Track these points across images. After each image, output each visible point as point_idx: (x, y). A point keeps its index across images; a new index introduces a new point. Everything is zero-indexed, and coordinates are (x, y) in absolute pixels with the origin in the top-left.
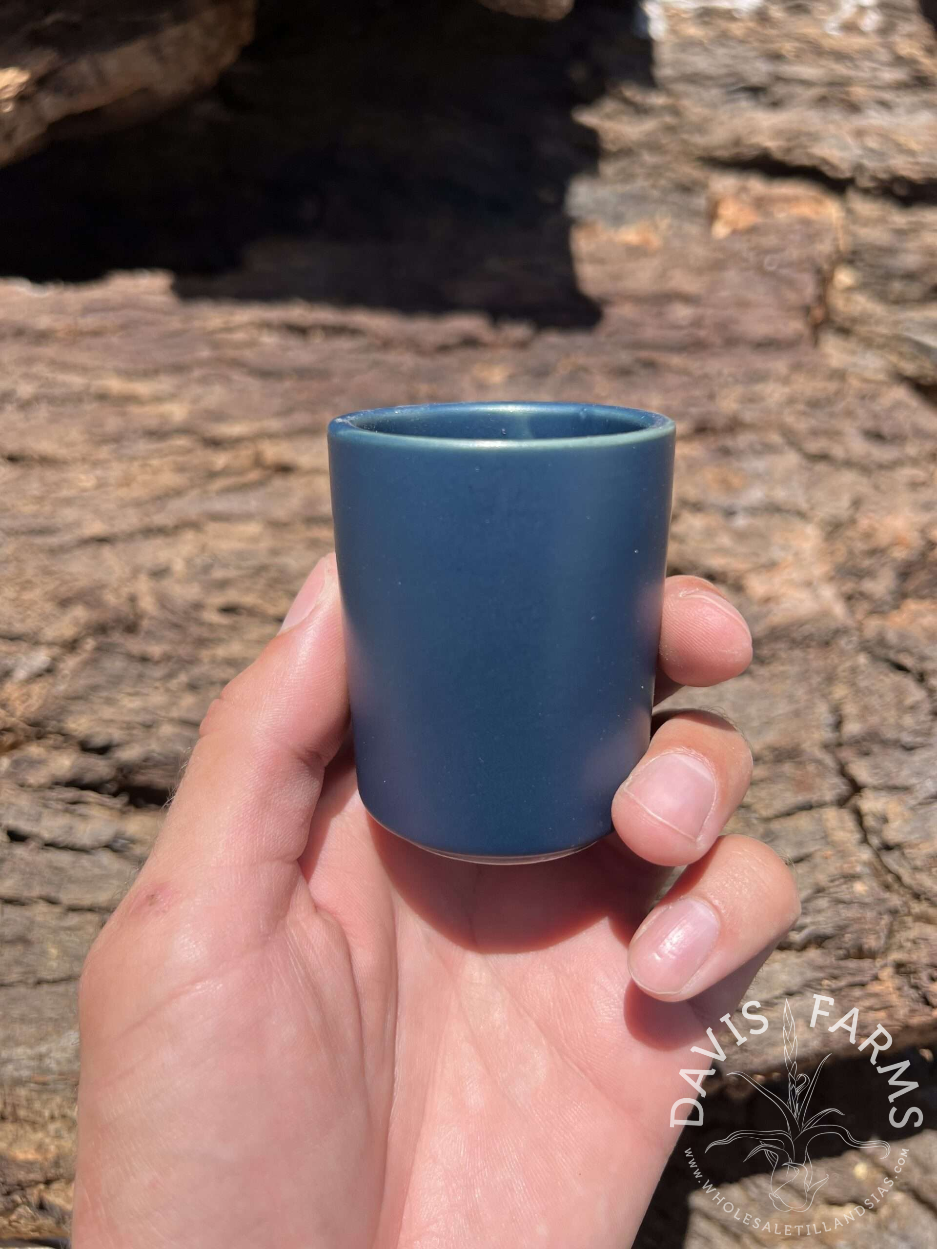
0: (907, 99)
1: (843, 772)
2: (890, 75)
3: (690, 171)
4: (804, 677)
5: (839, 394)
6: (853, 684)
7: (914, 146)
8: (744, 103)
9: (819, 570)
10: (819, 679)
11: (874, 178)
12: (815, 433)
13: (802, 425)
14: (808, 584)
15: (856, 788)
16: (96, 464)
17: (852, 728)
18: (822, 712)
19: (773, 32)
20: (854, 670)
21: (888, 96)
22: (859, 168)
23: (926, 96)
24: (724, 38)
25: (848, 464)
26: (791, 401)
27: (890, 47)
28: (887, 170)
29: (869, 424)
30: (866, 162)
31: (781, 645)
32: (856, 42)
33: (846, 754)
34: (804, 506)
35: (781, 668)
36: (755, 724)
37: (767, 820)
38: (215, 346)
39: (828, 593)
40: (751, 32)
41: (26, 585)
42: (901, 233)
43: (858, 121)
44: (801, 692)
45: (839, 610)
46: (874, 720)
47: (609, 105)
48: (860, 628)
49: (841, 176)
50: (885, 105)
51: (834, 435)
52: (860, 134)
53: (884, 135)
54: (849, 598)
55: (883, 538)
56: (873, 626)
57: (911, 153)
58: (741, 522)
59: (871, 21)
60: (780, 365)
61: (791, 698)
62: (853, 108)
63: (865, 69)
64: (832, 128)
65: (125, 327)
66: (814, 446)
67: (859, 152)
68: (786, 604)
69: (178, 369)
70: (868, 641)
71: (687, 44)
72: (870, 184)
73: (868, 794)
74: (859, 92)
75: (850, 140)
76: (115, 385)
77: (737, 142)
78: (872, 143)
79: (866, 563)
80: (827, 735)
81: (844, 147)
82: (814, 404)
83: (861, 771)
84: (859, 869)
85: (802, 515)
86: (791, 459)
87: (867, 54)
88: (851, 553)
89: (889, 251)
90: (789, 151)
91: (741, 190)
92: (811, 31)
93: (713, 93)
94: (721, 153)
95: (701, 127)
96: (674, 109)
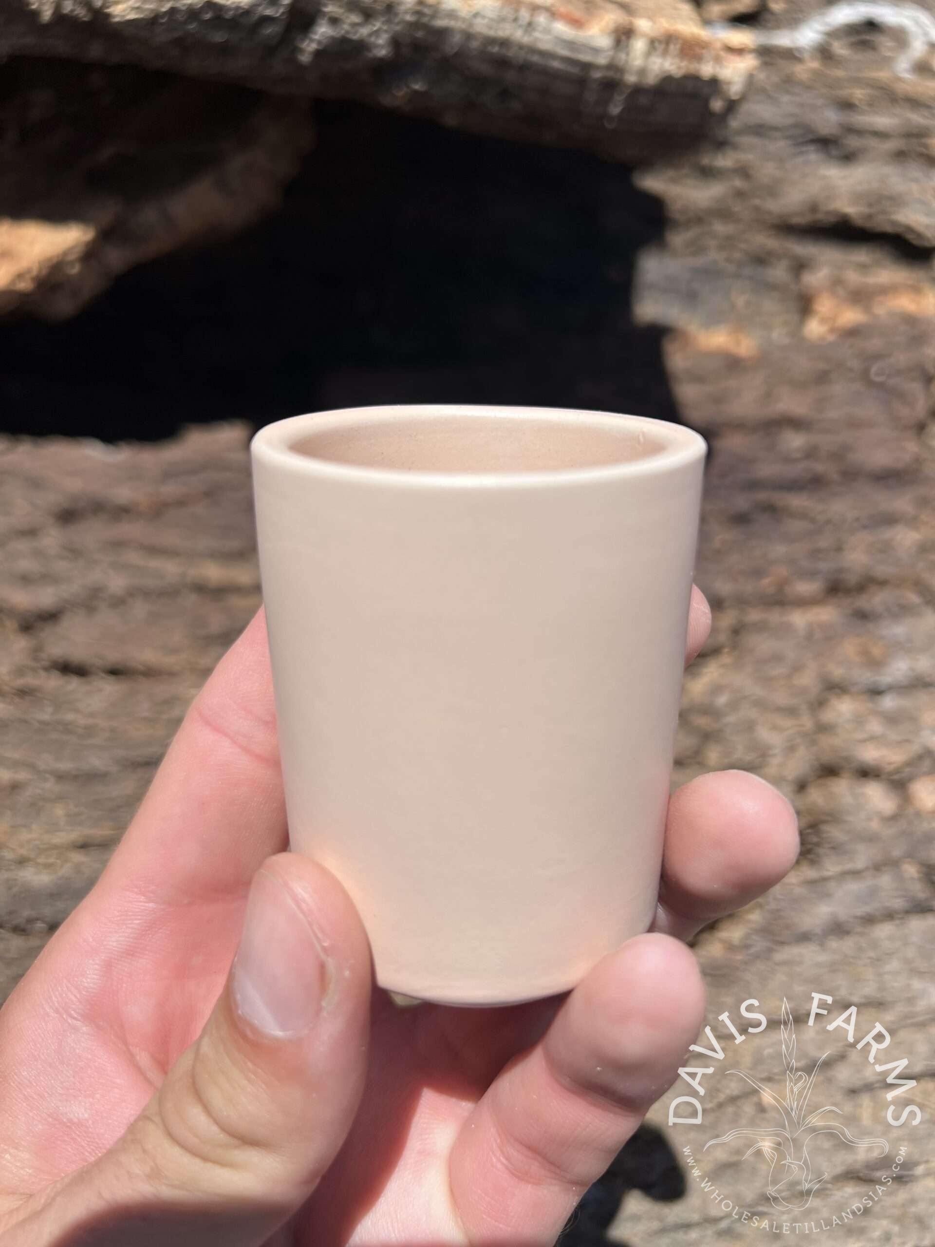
3: (766, 241)
8: (814, 156)
19: (840, 73)
24: (788, 83)
26: (924, 548)
32: (931, 87)
40: (816, 75)
49: (926, 244)
58: (889, 702)
60: (903, 503)
62: (932, 162)
64: (915, 190)
75: (934, 204)
77: (814, 209)
90: (870, 217)
91: (837, 282)
92: (882, 75)
93: (779, 145)
94: (797, 220)
95: (772, 190)
96: (744, 172)
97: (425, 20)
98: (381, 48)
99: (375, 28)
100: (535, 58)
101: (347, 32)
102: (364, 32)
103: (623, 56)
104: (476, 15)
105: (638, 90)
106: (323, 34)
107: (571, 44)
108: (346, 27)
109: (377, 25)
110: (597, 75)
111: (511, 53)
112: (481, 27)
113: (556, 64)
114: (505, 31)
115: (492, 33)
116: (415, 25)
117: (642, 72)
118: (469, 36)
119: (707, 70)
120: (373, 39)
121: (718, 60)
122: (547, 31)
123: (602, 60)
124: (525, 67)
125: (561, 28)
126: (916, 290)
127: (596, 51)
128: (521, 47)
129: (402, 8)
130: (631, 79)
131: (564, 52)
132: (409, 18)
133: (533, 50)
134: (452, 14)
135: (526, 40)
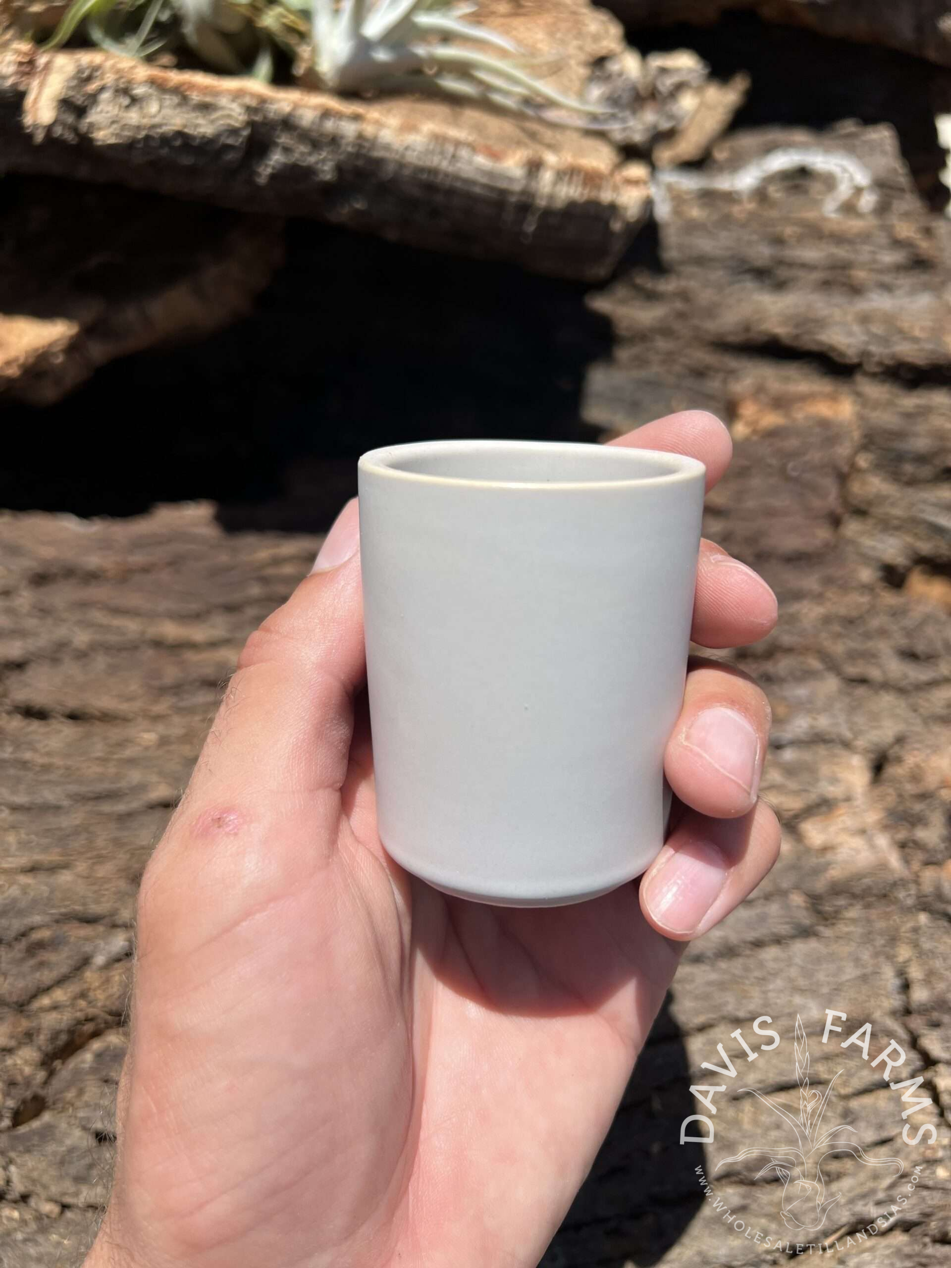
0: (905, 281)
1: (914, 1043)
2: (889, 258)
3: (703, 357)
4: (867, 938)
5: (872, 610)
6: (916, 945)
7: (917, 333)
8: (749, 284)
9: (872, 817)
10: (882, 942)
11: (880, 364)
12: (853, 656)
13: (839, 648)
14: (862, 832)
15: (928, 1062)
16: (157, 718)
17: (920, 995)
18: (889, 979)
19: (774, 214)
20: (916, 930)
21: (887, 279)
22: (865, 354)
23: (925, 277)
24: (726, 221)
25: (886, 686)
26: (827, 620)
27: (888, 229)
28: (893, 356)
29: (903, 642)
30: (873, 348)
31: (841, 902)
32: (855, 225)
33: (917, 1023)
34: (848, 735)
35: (846, 929)
36: (825, 990)
37: (846, 1097)
38: (264, 580)
39: (883, 841)
40: (752, 215)
41: (100, 859)
42: (909, 416)
43: (863, 305)
44: (866, 955)
45: (894, 860)
46: (941, 986)
47: (621, 291)
48: (917, 881)
49: (847, 361)
50: (887, 288)
51: (870, 656)
52: (865, 319)
53: (889, 320)
54: (902, 846)
55: (931, 781)
56: (929, 875)
57: (915, 340)
58: (789, 755)
59: (868, 201)
60: (811, 582)
61: (857, 961)
62: (855, 290)
63: (864, 253)
64: (837, 314)
65: (175, 563)
66: (852, 670)
67: (864, 338)
68: (842, 854)
69: (231, 608)
70: (926, 896)
71: (691, 227)
72: (877, 369)
73: (941, 1068)
74: (860, 275)
75: (856, 328)
76: (171, 630)
77: (747, 329)
78: (877, 329)
79: (918, 807)
80: (895, 1001)
81: (850, 334)
82: (850, 622)
83: (933, 1044)
84: (940, 1154)
85: (847, 745)
86: (831, 684)
87: (865, 237)
88: (900, 796)
89: (900, 435)
90: (797, 337)
91: (759, 390)
92: (810, 215)
93: (718, 275)
94: (731, 339)
95: (711, 312)
96: (684, 296)
97: (364, 151)
98: (327, 171)
99: (321, 157)
100: (458, 184)
101: (297, 160)
102: (312, 159)
103: (533, 184)
104: (407, 148)
105: (548, 213)
106: (276, 161)
107: (490, 174)
108: (296, 155)
109: (324, 154)
110: (513, 199)
111: (439, 179)
112: (412, 158)
113: (477, 190)
114: (435, 161)
115: (421, 163)
116: (357, 155)
117: (551, 197)
118: (401, 165)
119: (606, 196)
120: (320, 166)
121: (616, 188)
122: (470, 162)
123: (517, 187)
124: (451, 192)
125: (481, 160)
126: (833, 398)
127: (511, 179)
128: (446, 175)
129: (344, 142)
130: (542, 203)
131: (484, 180)
132: (350, 149)
133: (457, 178)
134: (387, 147)
135: (451, 169)
